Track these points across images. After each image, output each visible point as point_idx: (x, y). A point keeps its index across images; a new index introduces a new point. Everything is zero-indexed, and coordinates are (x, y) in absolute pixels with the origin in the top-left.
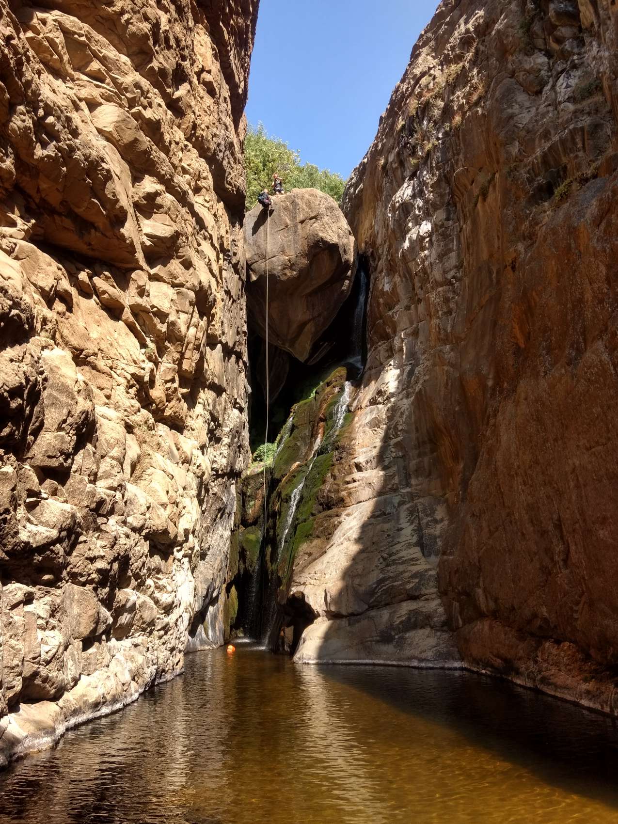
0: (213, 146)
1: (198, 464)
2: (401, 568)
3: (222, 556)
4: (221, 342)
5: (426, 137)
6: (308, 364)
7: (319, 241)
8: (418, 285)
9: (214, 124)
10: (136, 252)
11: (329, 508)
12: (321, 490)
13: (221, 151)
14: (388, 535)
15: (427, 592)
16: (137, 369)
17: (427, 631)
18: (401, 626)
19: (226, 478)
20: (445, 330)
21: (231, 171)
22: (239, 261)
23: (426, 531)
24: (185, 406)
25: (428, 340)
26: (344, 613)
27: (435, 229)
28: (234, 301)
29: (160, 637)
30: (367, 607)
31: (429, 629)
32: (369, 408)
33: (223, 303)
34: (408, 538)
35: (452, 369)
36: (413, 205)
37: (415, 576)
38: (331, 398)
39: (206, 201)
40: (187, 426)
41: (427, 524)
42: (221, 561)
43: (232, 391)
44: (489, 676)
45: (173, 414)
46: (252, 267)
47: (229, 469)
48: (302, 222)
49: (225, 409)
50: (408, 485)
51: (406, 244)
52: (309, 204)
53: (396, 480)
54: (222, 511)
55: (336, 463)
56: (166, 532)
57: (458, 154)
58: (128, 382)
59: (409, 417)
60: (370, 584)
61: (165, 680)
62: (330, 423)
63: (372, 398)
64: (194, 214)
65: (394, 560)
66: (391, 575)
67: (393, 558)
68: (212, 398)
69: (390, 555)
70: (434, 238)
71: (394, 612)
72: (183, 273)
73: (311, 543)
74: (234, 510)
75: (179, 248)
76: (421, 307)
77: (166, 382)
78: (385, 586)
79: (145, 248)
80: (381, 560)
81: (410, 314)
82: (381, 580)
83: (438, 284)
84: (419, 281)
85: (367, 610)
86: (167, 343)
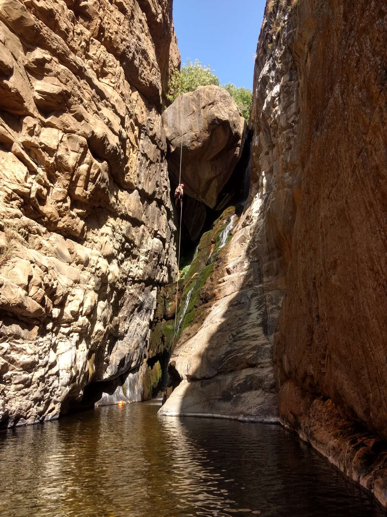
0: (122, 47)
1: (98, 267)
2: (244, 343)
3: (139, 338)
4: (137, 188)
5: (278, 24)
6: (216, 210)
7: (215, 120)
8: (272, 134)
9: (124, 32)
10: (25, 102)
11: (207, 302)
12: (202, 289)
13: (130, 52)
14: (240, 319)
15: (262, 361)
16: (21, 187)
17: (258, 392)
18: (239, 388)
19: (143, 284)
20: (286, 161)
21: (145, 71)
22: (155, 135)
23: (270, 316)
24: (82, 223)
25: (278, 173)
26: (198, 377)
27: (282, 90)
28: (151, 163)
29: (19, 389)
30: (216, 372)
31: (261, 390)
32: (241, 231)
33: (139, 162)
34: (254, 321)
35: (289, 190)
36: (268, 77)
37: (254, 348)
38: (220, 227)
39: (111, 82)
40: (89, 239)
41: (272, 310)
42: (138, 341)
43: (152, 225)
44: (288, 430)
45: (66, 226)
46: (172, 142)
47: (146, 277)
48: (204, 108)
49: (143, 236)
50: (261, 282)
51: (265, 106)
52: (208, 95)
53: (251, 278)
54: (139, 307)
55: (215, 269)
56: (21, 306)
57: (296, 27)
58: (9, 195)
59: (263, 231)
60: (221, 354)
61: (23, 424)
62: (217, 244)
63: (243, 223)
64: (93, 86)
65: (240, 337)
66: (236, 348)
67: (240, 335)
68: (126, 226)
69: (238, 333)
70: (281, 97)
71: (236, 377)
72: (74, 124)
73: (191, 327)
74: (155, 307)
75: (71, 104)
76: (275, 150)
77: (58, 202)
78: (231, 356)
79: (37, 101)
80: (231, 337)
81: (269, 157)
82: (228, 352)
83: (284, 129)
84: (273, 132)
85: (217, 375)
86: (57, 173)
